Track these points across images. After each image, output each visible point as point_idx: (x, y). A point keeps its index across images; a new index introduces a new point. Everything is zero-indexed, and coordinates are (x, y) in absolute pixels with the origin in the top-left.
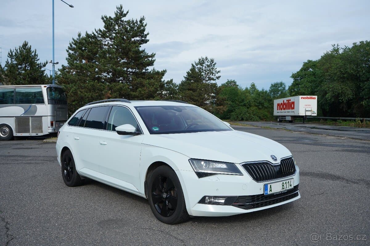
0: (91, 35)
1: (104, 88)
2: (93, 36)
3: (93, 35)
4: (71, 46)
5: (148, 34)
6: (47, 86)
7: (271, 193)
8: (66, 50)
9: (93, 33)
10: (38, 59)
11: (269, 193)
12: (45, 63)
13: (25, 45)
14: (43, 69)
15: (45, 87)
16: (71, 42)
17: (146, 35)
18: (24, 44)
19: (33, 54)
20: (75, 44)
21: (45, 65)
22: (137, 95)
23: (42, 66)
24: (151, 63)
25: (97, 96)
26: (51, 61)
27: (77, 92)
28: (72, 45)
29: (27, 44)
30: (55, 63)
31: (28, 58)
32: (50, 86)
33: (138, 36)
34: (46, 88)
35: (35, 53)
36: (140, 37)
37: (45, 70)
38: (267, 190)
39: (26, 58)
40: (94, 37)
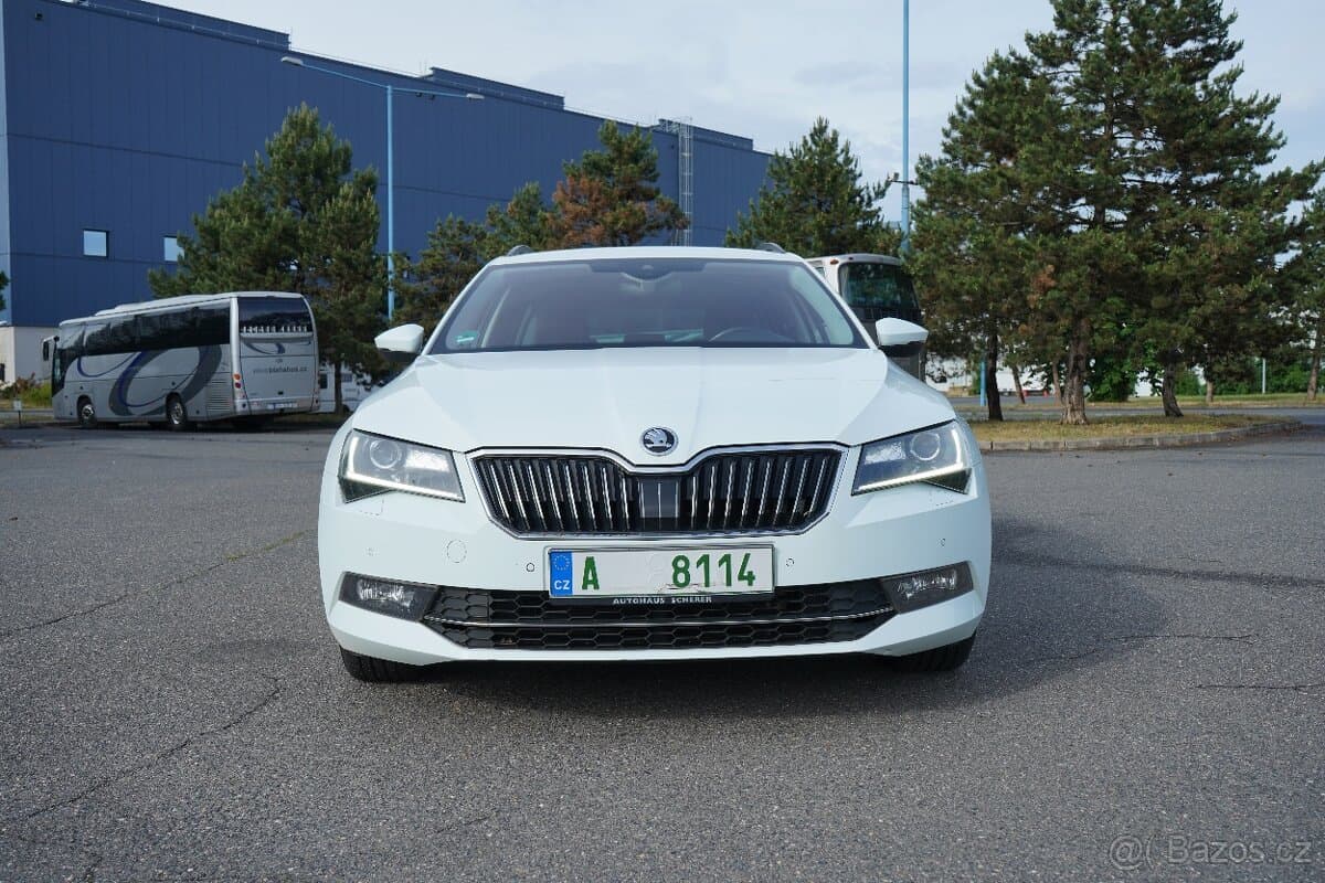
0: (1008, 61)
1: (1028, 253)
2: (1014, 65)
3: (1012, 59)
4: (962, 113)
5: (1232, 19)
6: (842, 259)
7: (591, 591)
8: (943, 130)
9: (1013, 54)
10: (857, 173)
11: (578, 590)
12: (883, 185)
13: (820, 130)
14: (876, 205)
15: (834, 262)
16: (960, 102)
17: (1223, 26)
18: (815, 128)
19: (841, 159)
20: (972, 105)
21: (881, 194)
22: (1173, 273)
23: (873, 194)
25: (1002, 285)
26: (896, 175)
27: (934, 275)
28: (966, 109)
29: (826, 127)
30: (912, 183)
31: (822, 173)
32: (851, 259)
33: (1193, 36)
34: (837, 266)
35: (847, 153)
36: (1199, 38)
37: (880, 209)
38: (569, 575)
39: (816, 173)
40: (1023, 68)
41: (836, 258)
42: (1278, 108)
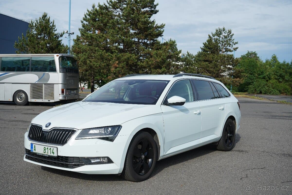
0: (103, 6)
1: (112, 58)
2: (104, 7)
3: (104, 6)
4: (86, 17)
5: (157, 5)
6: (60, 55)
8: (81, 21)
9: (104, 4)
10: (55, 29)
12: (62, 33)
13: (45, 16)
14: (60, 39)
15: (57, 56)
16: (86, 14)
17: (155, 6)
18: (43, 15)
19: (51, 25)
20: (89, 15)
21: (61, 36)
22: (145, 65)
23: (59, 36)
24: (160, 34)
25: (105, 66)
26: (67, 31)
27: (86, 62)
28: (87, 16)
29: (46, 15)
30: (71, 34)
31: (46, 29)
32: (62, 55)
33: (148, 7)
34: (58, 57)
35: (53, 23)
36: (150, 8)
37: (62, 40)
39: (45, 28)
40: (106, 8)
41: (58, 55)
42: (165, 26)
